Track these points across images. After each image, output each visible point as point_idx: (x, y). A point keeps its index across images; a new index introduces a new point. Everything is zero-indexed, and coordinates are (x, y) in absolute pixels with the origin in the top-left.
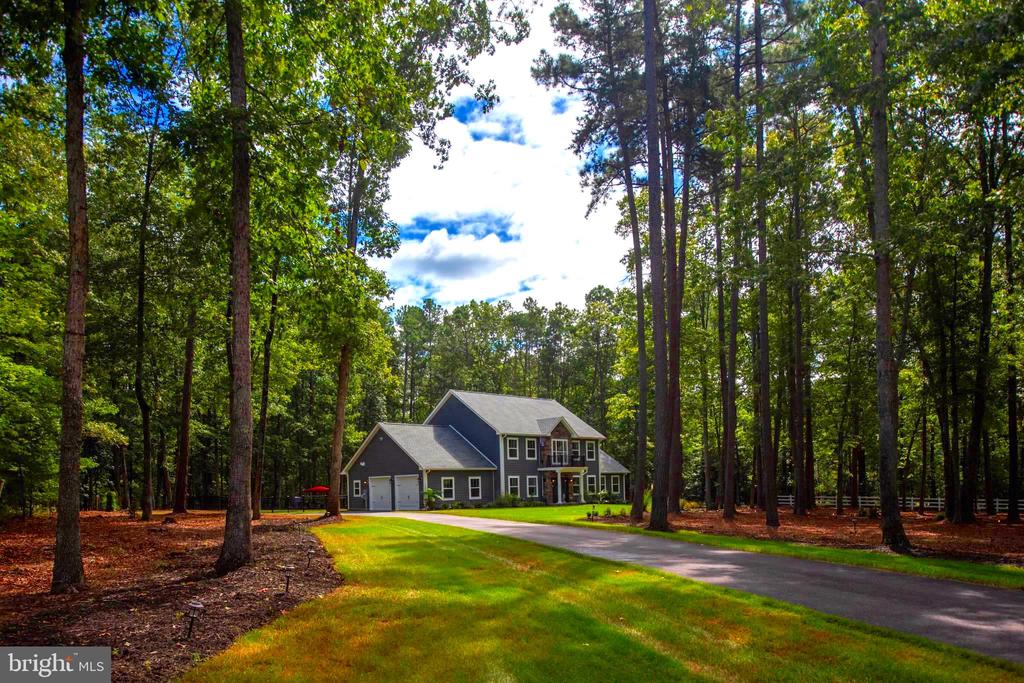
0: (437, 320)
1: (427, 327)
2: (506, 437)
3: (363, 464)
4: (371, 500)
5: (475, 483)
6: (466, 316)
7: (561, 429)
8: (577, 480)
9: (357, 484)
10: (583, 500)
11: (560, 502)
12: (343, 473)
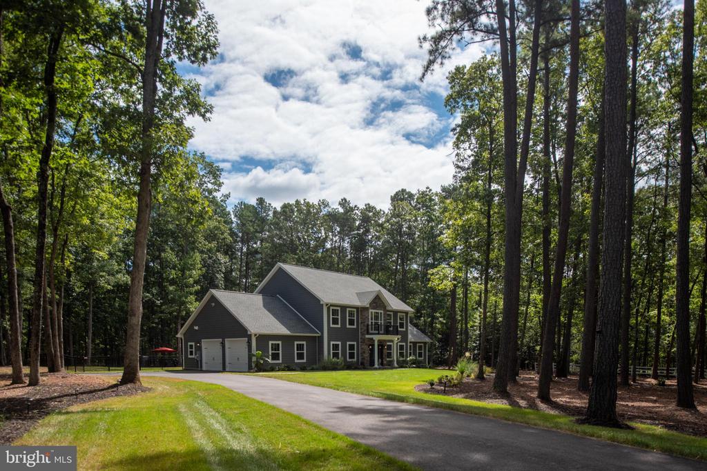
0: (268, 215)
1: (259, 220)
2: (329, 306)
3: (196, 328)
4: (204, 361)
5: (300, 347)
6: (292, 211)
7: (378, 301)
8: (389, 347)
9: (191, 346)
10: (396, 365)
11: (376, 366)
12: (179, 336)
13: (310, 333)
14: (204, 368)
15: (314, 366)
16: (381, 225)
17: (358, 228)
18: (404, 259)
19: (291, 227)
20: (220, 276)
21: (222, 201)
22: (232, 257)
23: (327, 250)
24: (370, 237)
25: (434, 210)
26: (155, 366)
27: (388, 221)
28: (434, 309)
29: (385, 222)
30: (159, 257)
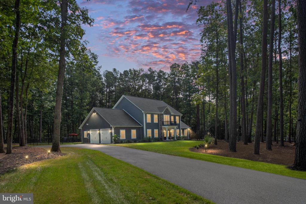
2: (146, 113)
3: (87, 124)
4: (91, 139)
6: (128, 74)
7: (167, 111)
10: (176, 139)
11: (167, 139)
12: (80, 128)
13: (138, 125)
14: (91, 142)
15: (140, 141)
16: (166, 79)
17: (156, 80)
18: (177, 93)
19: (127, 80)
20: (98, 102)
21: (98, 69)
22: (103, 94)
23: (143, 90)
24: (161, 84)
25: (189, 71)
26: (70, 142)
27: (169, 77)
28: (191, 114)
29: (168, 77)
30: (71, 95)
